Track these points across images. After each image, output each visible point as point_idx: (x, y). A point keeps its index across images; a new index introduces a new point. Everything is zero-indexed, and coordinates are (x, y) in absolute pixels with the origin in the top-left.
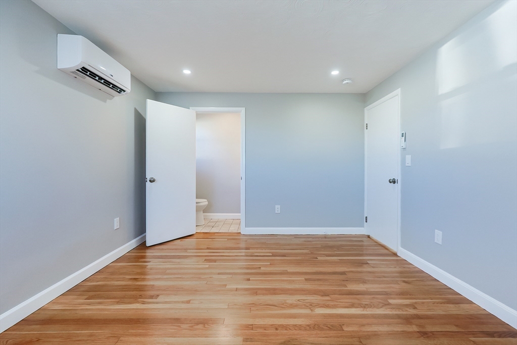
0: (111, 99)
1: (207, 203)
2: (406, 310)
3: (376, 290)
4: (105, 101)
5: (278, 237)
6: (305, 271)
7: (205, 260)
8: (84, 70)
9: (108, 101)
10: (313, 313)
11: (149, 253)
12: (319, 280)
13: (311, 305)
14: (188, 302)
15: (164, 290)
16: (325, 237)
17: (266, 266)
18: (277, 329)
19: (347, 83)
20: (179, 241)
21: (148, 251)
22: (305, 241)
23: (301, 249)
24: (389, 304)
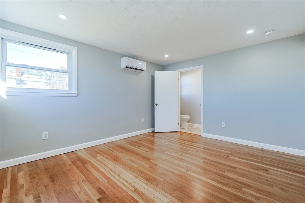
0: (140, 74)
1: (190, 117)
2: (247, 197)
3: (244, 182)
4: (138, 75)
6: (211, 159)
7: (169, 142)
8: (127, 67)
9: (139, 75)
10: (187, 172)
11: (156, 135)
12: (212, 165)
13: (190, 170)
14: (147, 151)
15: (145, 146)
16: (262, 150)
18: (164, 169)
19: (269, 34)
21: (155, 134)
22: (237, 148)
23: (226, 151)
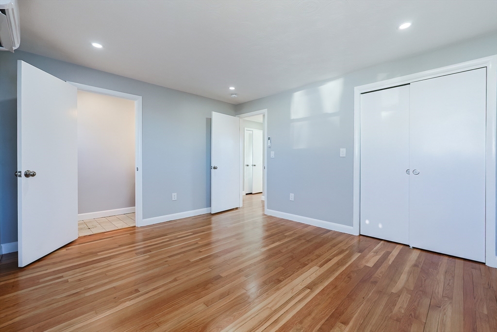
5: (178, 222)
17: (199, 241)
20: (64, 250)
24: (286, 236)
